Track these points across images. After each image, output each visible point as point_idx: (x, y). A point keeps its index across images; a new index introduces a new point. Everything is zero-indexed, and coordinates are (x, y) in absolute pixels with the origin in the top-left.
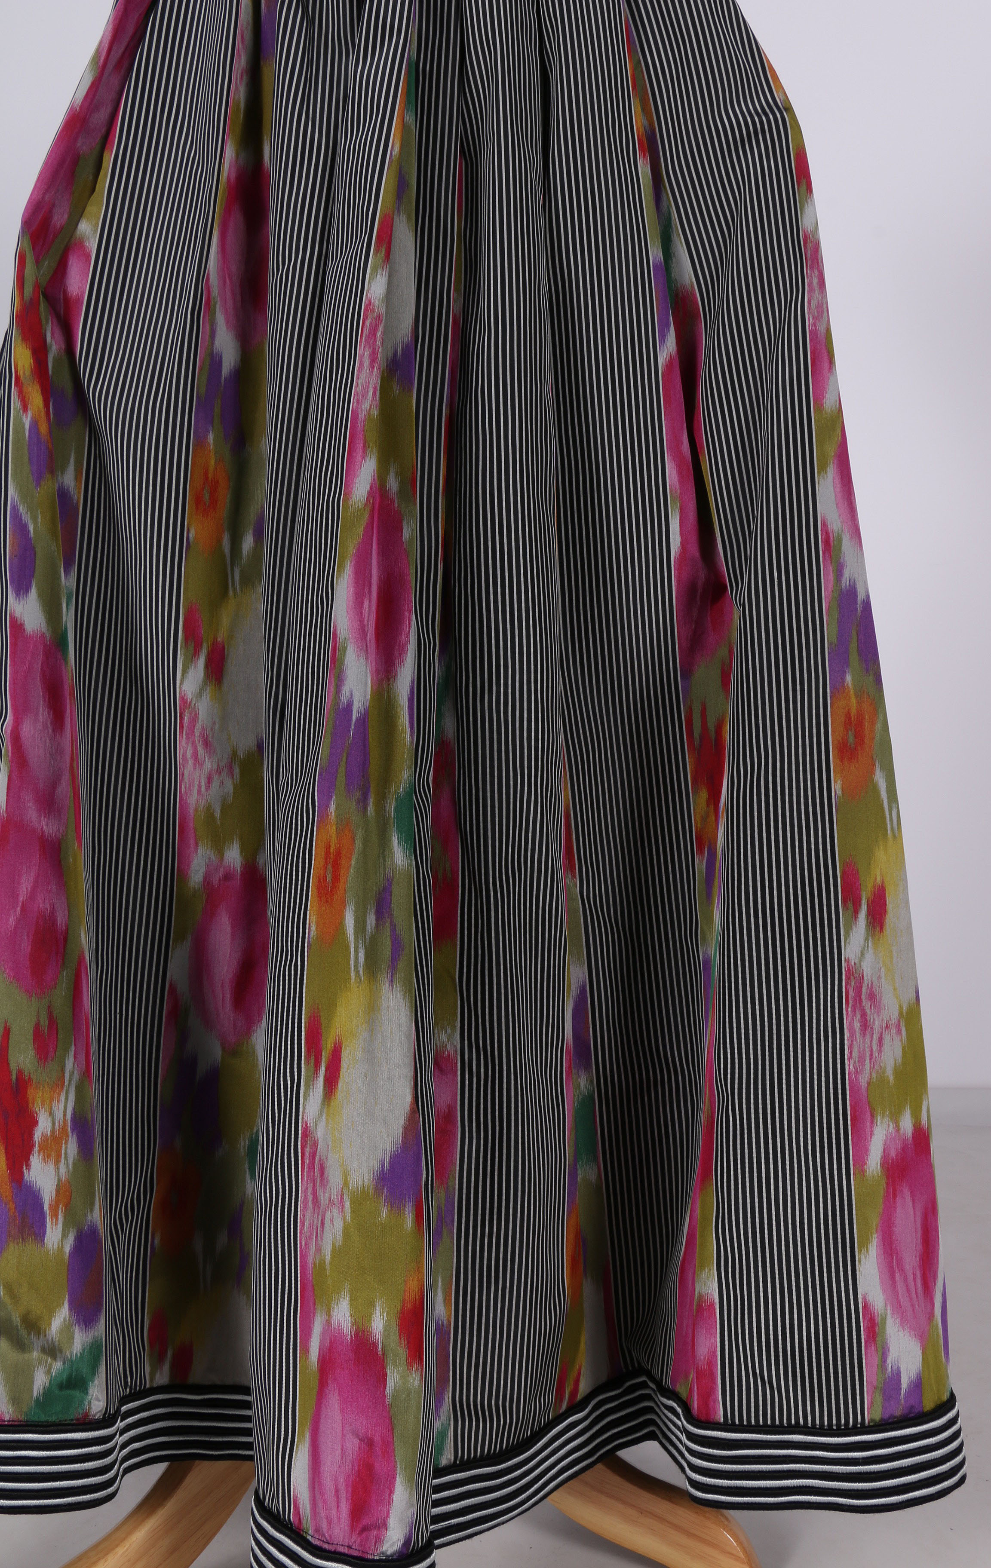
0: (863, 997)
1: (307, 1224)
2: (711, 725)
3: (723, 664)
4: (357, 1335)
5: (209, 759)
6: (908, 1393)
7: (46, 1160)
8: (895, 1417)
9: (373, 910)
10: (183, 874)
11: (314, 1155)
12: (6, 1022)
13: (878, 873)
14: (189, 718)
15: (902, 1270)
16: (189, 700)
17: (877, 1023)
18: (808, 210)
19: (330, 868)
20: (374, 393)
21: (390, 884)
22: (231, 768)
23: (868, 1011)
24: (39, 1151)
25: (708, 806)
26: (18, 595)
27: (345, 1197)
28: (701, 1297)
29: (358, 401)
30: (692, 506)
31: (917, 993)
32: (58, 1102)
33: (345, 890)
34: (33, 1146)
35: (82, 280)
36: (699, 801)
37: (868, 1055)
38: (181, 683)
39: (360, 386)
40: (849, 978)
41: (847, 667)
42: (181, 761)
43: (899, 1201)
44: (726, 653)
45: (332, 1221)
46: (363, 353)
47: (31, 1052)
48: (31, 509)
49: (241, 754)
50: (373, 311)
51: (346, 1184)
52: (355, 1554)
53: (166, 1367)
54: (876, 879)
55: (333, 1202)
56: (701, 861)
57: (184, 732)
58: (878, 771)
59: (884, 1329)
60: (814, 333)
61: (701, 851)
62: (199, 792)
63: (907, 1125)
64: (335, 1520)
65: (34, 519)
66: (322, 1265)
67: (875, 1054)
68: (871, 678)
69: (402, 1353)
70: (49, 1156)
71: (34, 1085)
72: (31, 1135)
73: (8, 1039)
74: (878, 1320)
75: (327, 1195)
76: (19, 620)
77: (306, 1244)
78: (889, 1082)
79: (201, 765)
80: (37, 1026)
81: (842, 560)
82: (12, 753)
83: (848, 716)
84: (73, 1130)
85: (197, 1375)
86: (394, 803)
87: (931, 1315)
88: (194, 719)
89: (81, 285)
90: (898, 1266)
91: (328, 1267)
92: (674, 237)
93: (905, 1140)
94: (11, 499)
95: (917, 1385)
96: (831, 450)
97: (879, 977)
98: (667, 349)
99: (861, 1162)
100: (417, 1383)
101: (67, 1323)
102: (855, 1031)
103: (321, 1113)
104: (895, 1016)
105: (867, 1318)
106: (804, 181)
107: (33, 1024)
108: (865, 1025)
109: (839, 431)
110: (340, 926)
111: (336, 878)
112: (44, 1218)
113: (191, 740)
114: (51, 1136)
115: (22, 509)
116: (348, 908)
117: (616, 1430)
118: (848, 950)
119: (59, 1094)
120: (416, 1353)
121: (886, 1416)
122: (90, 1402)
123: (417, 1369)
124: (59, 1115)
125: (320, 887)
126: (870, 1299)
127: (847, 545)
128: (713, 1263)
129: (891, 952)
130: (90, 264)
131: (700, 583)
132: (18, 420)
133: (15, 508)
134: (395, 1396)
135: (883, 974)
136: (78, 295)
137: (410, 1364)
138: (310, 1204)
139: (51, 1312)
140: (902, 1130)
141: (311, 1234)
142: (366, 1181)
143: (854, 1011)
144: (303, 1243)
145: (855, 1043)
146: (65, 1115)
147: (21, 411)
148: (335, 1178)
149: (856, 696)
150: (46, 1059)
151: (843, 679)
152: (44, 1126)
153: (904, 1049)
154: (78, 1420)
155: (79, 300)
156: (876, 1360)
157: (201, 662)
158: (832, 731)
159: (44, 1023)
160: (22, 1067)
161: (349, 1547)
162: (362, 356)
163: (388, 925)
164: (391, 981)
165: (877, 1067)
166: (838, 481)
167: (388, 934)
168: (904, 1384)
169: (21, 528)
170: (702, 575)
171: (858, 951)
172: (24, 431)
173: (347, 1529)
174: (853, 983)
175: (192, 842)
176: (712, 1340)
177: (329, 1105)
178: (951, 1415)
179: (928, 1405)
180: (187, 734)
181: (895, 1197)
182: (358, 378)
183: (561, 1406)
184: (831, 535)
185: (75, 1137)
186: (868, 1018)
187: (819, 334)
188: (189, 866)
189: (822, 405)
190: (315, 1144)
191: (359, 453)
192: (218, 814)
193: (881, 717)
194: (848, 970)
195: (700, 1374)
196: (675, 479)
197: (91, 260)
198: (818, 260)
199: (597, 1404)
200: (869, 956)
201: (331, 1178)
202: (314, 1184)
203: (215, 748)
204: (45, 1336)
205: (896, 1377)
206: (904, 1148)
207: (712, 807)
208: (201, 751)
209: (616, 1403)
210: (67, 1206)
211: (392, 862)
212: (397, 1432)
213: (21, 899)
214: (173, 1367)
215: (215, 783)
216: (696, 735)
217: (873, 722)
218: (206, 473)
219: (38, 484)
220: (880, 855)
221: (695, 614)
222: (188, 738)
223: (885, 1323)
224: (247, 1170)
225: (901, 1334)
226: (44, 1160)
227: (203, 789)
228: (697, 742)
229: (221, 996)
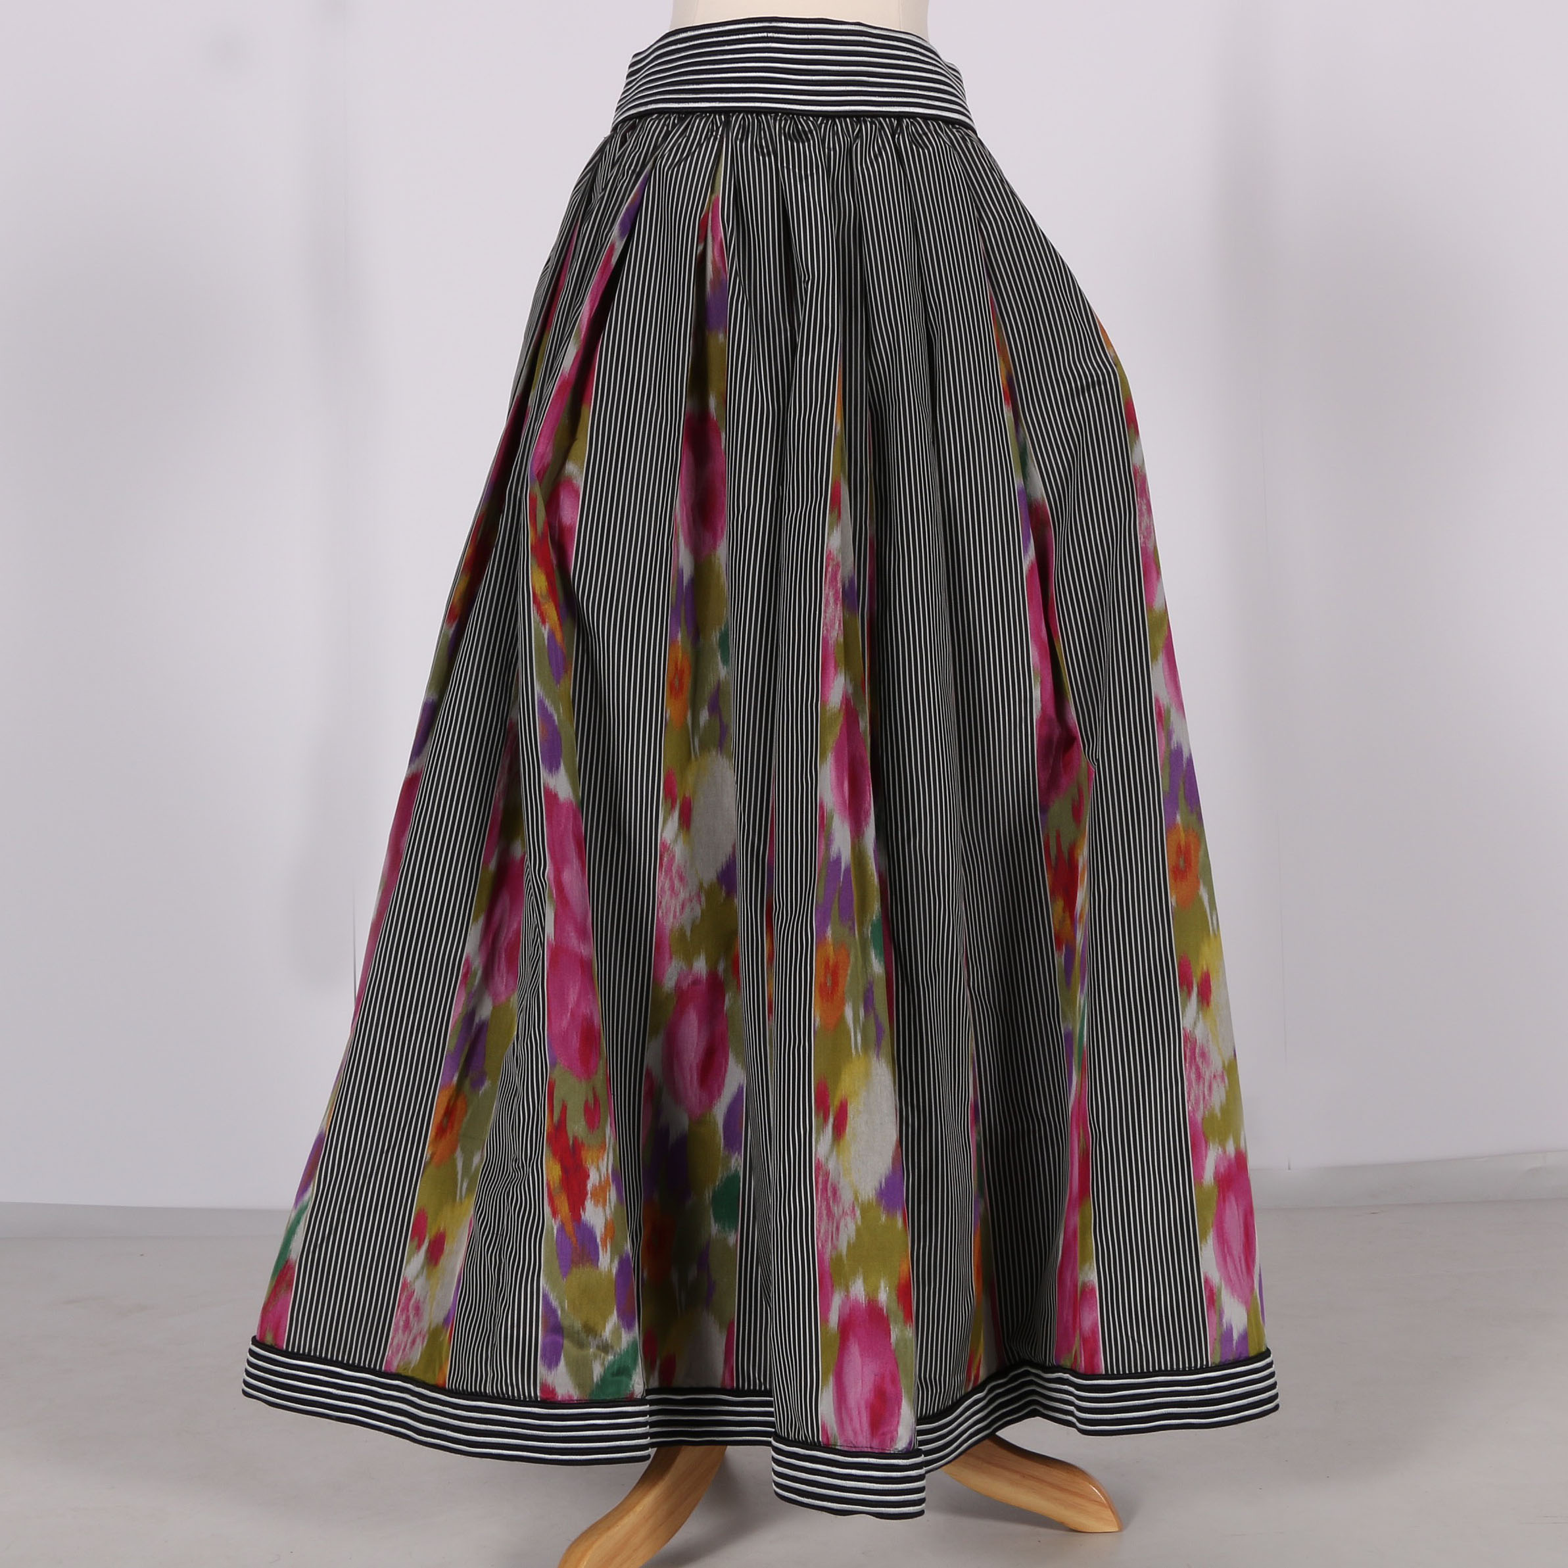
0: (1197, 1055)
1: (822, 1231)
2: (1065, 849)
3: (1073, 800)
4: (869, 1303)
5: (683, 890)
6: (1239, 1343)
7: (596, 1205)
8: (1229, 1360)
9: (862, 1006)
10: (658, 981)
11: (826, 1182)
12: (563, 1101)
13: (1204, 963)
14: (668, 860)
15: (1231, 1255)
16: (668, 845)
17: (1207, 1073)
18: (1136, 449)
19: (829, 978)
20: (840, 624)
21: (872, 987)
22: (699, 896)
23: (1201, 1066)
24: (591, 1198)
25: (1064, 912)
26: (551, 771)
27: (856, 1208)
28: (1084, 1284)
29: (827, 630)
30: (1049, 679)
31: (1235, 1051)
32: (603, 1160)
33: (843, 992)
34: (587, 1194)
35: (573, 512)
36: (1056, 909)
37: (1202, 1098)
38: (662, 832)
39: (828, 619)
40: (1187, 1042)
41: (1177, 809)
42: (659, 892)
43: (1227, 1203)
44: (1076, 790)
45: (846, 1226)
46: (828, 593)
47: (583, 1123)
48: (554, 703)
49: (705, 885)
50: (833, 560)
51: (856, 1198)
52: (877, 1451)
53: (656, 1374)
54: (1203, 968)
55: (846, 1212)
56: (1060, 957)
57: (663, 870)
58: (1202, 887)
59: (1220, 1298)
60: (1145, 549)
61: (1059, 948)
62: (675, 916)
63: (1231, 1149)
64: (859, 1432)
65: (557, 710)
66: (839, 1258)
67: (1207, 1097)
68: (1195, 817)
69: (901, 1314)
70: (598, 1201)
71: (586, 1148)
72: (585, 1186)
73: (566, 1113)
74: (1215, 1290)
75: (841, 1208)
76: (553, 790)
77: (822, 1246)
78: (1217, 1117)
79: (677, 895)
80: (586, 1103)
81: (1171, 727)
82: (556, 895)
83: (1179, 847)
84: (613, 1181)
85: (679, 1380)
86: (870, 928)
87: (1252, 1289)
88: (672, 859)
89: (572, 516)
90: (1228, 1252)
91: (845, 1258)
92: (1030, 462)
93: (1229, 1160)
94: (538, 695)
95: (1244, 1337)
96: (1160, 643)
97: (1208, 1041)
98: (1029, 558)
99: (1200, 1176)
100: (911, 1335)
101: (616, 1327)
102: (1192, 1082)
103: (831, 1150)
104: (1220, 1069)
105: (1207, 1290)
106: (1132, 425)
107: (583, 1103)
108: (1199, 1076)
109: (1166, 626)
110: (841, 1019)
111: (835, 983)
112: (598, 1248)
113: (669, 877)
114: (599, 1186)
115: (547, 703)
116: (847, 1005)
117: (1004, 1410)
118: (1185, 1022)
119: (603, 1154)
120: (908, 1315)
121: (1223, 1360)
122: (633, 1386)
123: (910, 1326)
124: (604, 1170)
125: (822, 988)
126: (1210, 1275)
127: (1174, 716)
128: (1093, 1258)
129: (1215, 1021)
130: (579, 498)
131: (1055, 739)
132: (539, 634)
133: (541, 702)
134: (897, 1344)
135: (1210, 1039)
136: (571, 523)
137: (905, 1323)
138: (825, 1217)
139: (605, 1319)
140: (1228, 1153)
141: (827, 1238)
142: (871, 1196)
143: (1191, 1066)
144: (820, 1246)
145: (1192, 1089)
146: (607, 1170)
147: (541, 624)
148: (846, 1196)
149: (1185, 831)
150: (593, 1127)
151: (1175, 819)
152: (593, 1179)
153: (1227, 1092)
154: (626, 1398)
155: (572, 528)
156: (1215, 1319)
157: (676, 814)
158: (1168, 858)
159: (591, 1101)
160: (576, 1134)
161: (871, 1448)
162: (827, 595)
163: (872, 1015)
164: (878, 1056)
165: (1208, 1107)
166: (1166, 666)
167: (873, 1023)
168: (1235, 1336)
169: (547, 717)
170: (1057, 732)
171: (1192, 1022)
172: (544, 640)
173: (868, 1436)
174: (1189, 1045)
175: (667, 956)
176: (1095, 1315)
177: (839, 1145)
178: (1268, 1360)
179: (1252, 1353)
180: (666, 871)
181: (1224, 1201)
182: (825, 612)
183: (969, 1385)
184: (1162, 709)
185: (614, 1187)
186: (1201, 1071)
187: (1148, 550)
188: (663, 975)
189: (1152, 607)
190: (827, 1174)
191: (832, 670)
192: (688, 934)
193: (1203, 846)
194: (1185, 1036)
195: (1085, 1340)
196: (1037, 659)
197: (579, 495)
198: (1145, 490)
199: (991, 1388)
200: (1200, 1025)
201: (844, 1197)
202: (827, 1202)
203: (687, 881)
204: (601, 1336)
205: (1230, 1330)
206: (1230, 1166)
207: (1067, 914)
208: (677, 883)
209: (1003, 1389)
210: (612, 1239)
211: (872, 970)
212: (901, 1367)
213: (570, 1007)
214: (661, 1373)
215: (687, 910)
216: (1053, 852)
217: (1197, 850)
218: (676, 664)
219: (558, 682)
220: (1205, 950)
221: (1051, 761)
222: (666, 874)
223: (1220, 1293)
224: (712, 1216)
225: (1232, 1300)
226: (594, 1204)
227: (678, 914)
228: (1053, 863)
229: (689, 1078)
